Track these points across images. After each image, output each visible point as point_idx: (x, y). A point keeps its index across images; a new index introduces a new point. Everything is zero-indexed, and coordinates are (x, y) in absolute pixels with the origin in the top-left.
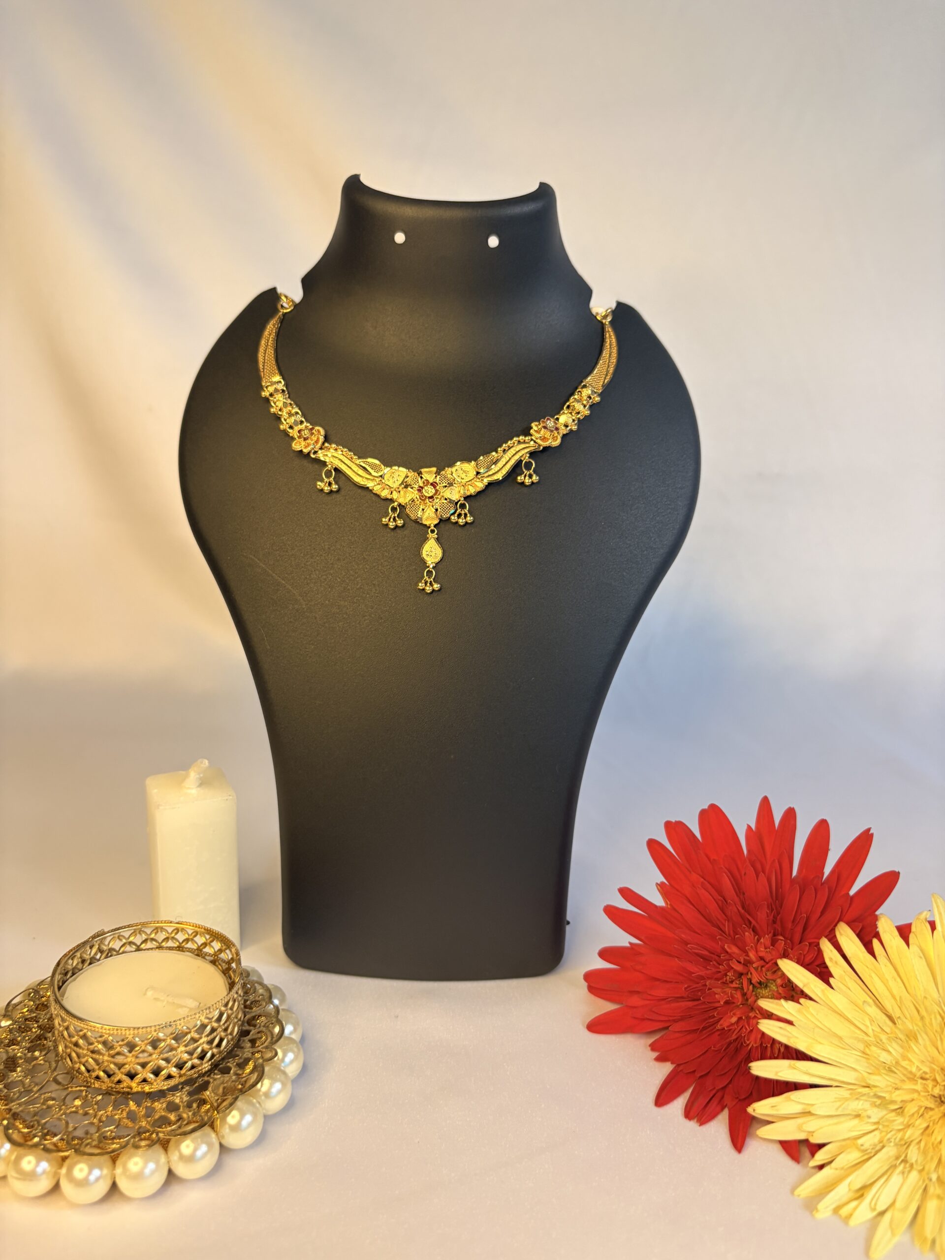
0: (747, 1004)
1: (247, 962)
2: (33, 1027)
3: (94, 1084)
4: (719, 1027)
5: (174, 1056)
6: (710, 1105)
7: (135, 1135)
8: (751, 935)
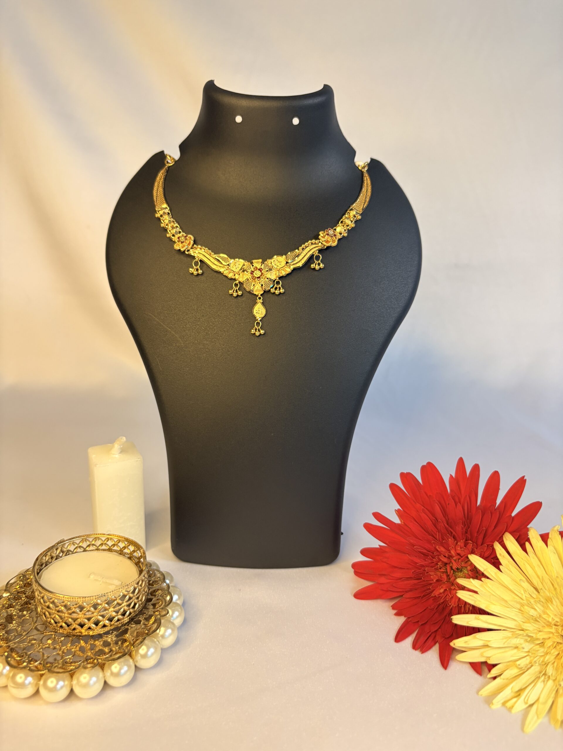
0: (450, 581)
1: (150, 557)
2: (23, 597)
3: (59, 631)
4: (433, 595)
5: (107, 614)
6: (427, 641)
7: (85, 661)
8: (452, 540)
